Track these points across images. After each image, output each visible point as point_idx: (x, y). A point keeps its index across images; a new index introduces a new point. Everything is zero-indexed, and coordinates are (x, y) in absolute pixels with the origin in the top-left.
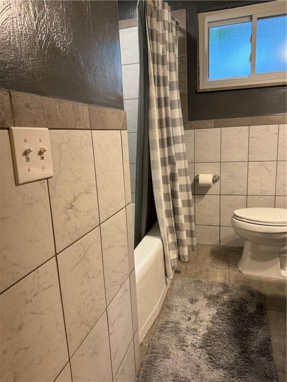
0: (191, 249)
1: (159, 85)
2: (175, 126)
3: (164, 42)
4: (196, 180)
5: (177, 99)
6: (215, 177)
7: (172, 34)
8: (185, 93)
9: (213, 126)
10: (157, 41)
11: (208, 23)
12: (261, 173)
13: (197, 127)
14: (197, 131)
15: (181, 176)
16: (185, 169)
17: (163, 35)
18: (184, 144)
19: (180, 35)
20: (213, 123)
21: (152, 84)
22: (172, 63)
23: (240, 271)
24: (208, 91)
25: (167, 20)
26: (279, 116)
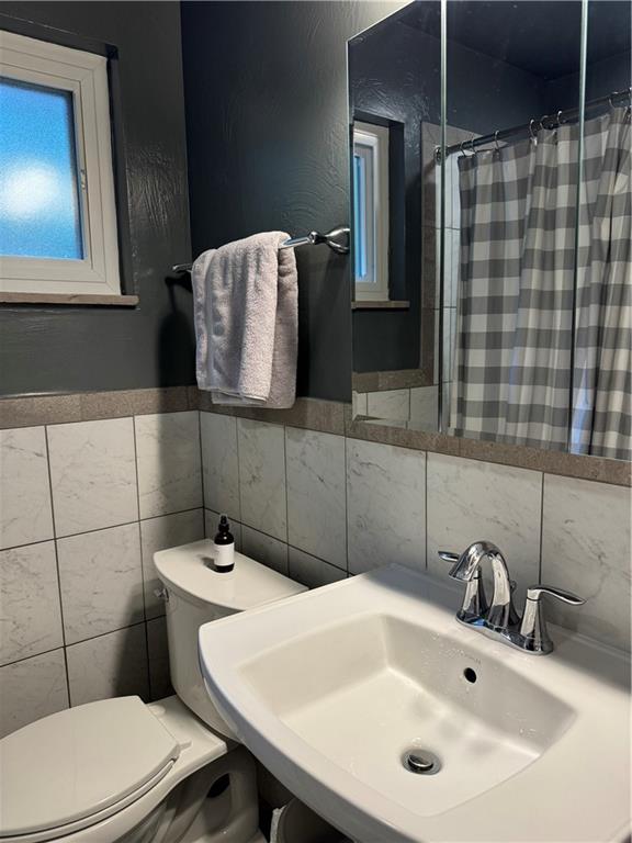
26: (41, 401)
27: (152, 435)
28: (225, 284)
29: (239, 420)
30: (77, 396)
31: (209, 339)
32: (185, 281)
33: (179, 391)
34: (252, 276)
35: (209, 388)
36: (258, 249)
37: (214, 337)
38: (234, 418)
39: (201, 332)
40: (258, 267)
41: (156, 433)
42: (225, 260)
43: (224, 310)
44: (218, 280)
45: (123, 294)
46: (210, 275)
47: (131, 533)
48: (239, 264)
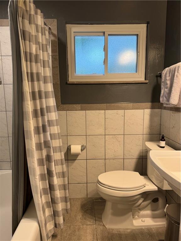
0: (65, 212)
1: (32, 80)
2: (50, 112)
3: (37, 43)
4: (69, 149)
5: (51, 90)
6: (82, 146)
7: (45, 37)
8: (58, 83)
9: (80, 109)
10: (29, 42)
11: (74, 32)
12: (114, 143)
13: (68, 109)
14: (69, 112)
15: (57, 152)
16: (60, 147)
17: (36, 37)
18: (59, 127)
19: (53, 38)
20: (80, 107)
21: (25, 80)
22: (46, 60)
23: (104, 225)
24: (75, 83)
25: (40, 24)
26: (124, 104)
27: (148, 114)
28: (169, 76)
29: (171, 111)
30: (132, 104)
31: (164, 90)
32: (160, 76)
33: (156, 104)
34: (176, 73)
35: (163, 102)
36: (179, 67)
37: (165, 89)
38: (170, 111)
39: (162, 88)
40: (178, 71)
41: (149, 114)
42: (170, 70)
43: (168, 82)
44: (168, 75)
45: (145, 80)
46: (166, 74)
47: (141, 137)
48: (173, 70)
